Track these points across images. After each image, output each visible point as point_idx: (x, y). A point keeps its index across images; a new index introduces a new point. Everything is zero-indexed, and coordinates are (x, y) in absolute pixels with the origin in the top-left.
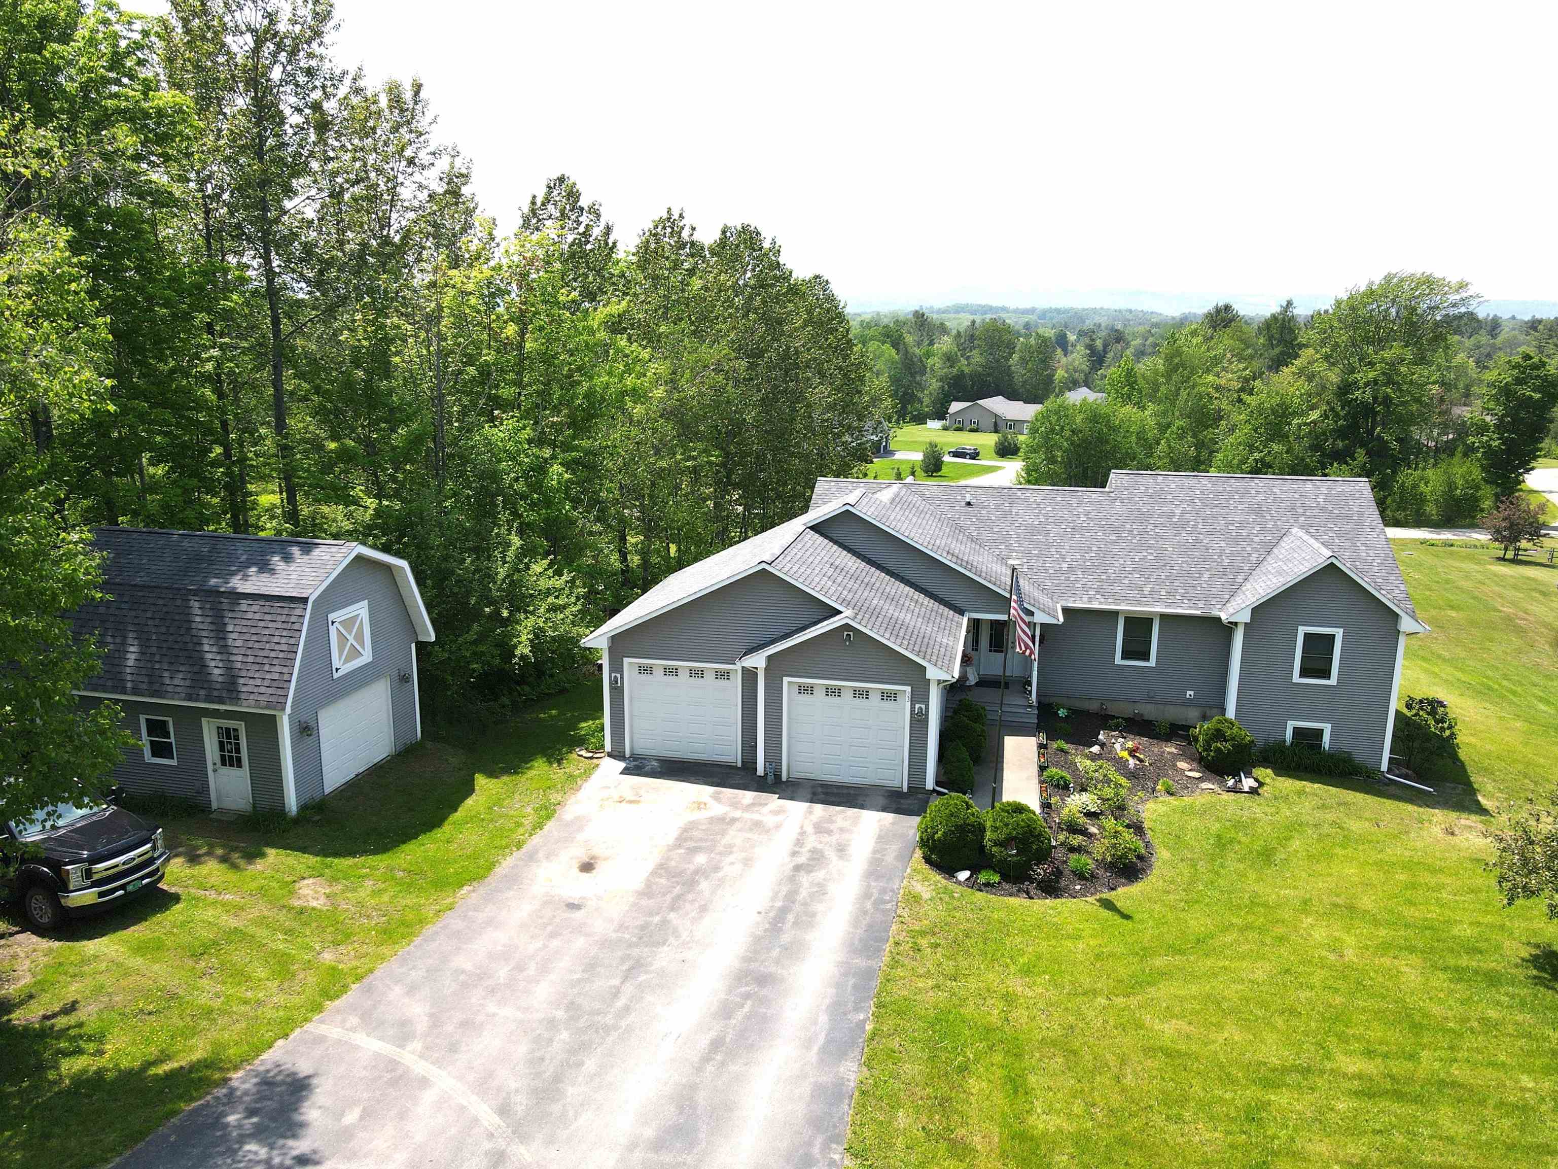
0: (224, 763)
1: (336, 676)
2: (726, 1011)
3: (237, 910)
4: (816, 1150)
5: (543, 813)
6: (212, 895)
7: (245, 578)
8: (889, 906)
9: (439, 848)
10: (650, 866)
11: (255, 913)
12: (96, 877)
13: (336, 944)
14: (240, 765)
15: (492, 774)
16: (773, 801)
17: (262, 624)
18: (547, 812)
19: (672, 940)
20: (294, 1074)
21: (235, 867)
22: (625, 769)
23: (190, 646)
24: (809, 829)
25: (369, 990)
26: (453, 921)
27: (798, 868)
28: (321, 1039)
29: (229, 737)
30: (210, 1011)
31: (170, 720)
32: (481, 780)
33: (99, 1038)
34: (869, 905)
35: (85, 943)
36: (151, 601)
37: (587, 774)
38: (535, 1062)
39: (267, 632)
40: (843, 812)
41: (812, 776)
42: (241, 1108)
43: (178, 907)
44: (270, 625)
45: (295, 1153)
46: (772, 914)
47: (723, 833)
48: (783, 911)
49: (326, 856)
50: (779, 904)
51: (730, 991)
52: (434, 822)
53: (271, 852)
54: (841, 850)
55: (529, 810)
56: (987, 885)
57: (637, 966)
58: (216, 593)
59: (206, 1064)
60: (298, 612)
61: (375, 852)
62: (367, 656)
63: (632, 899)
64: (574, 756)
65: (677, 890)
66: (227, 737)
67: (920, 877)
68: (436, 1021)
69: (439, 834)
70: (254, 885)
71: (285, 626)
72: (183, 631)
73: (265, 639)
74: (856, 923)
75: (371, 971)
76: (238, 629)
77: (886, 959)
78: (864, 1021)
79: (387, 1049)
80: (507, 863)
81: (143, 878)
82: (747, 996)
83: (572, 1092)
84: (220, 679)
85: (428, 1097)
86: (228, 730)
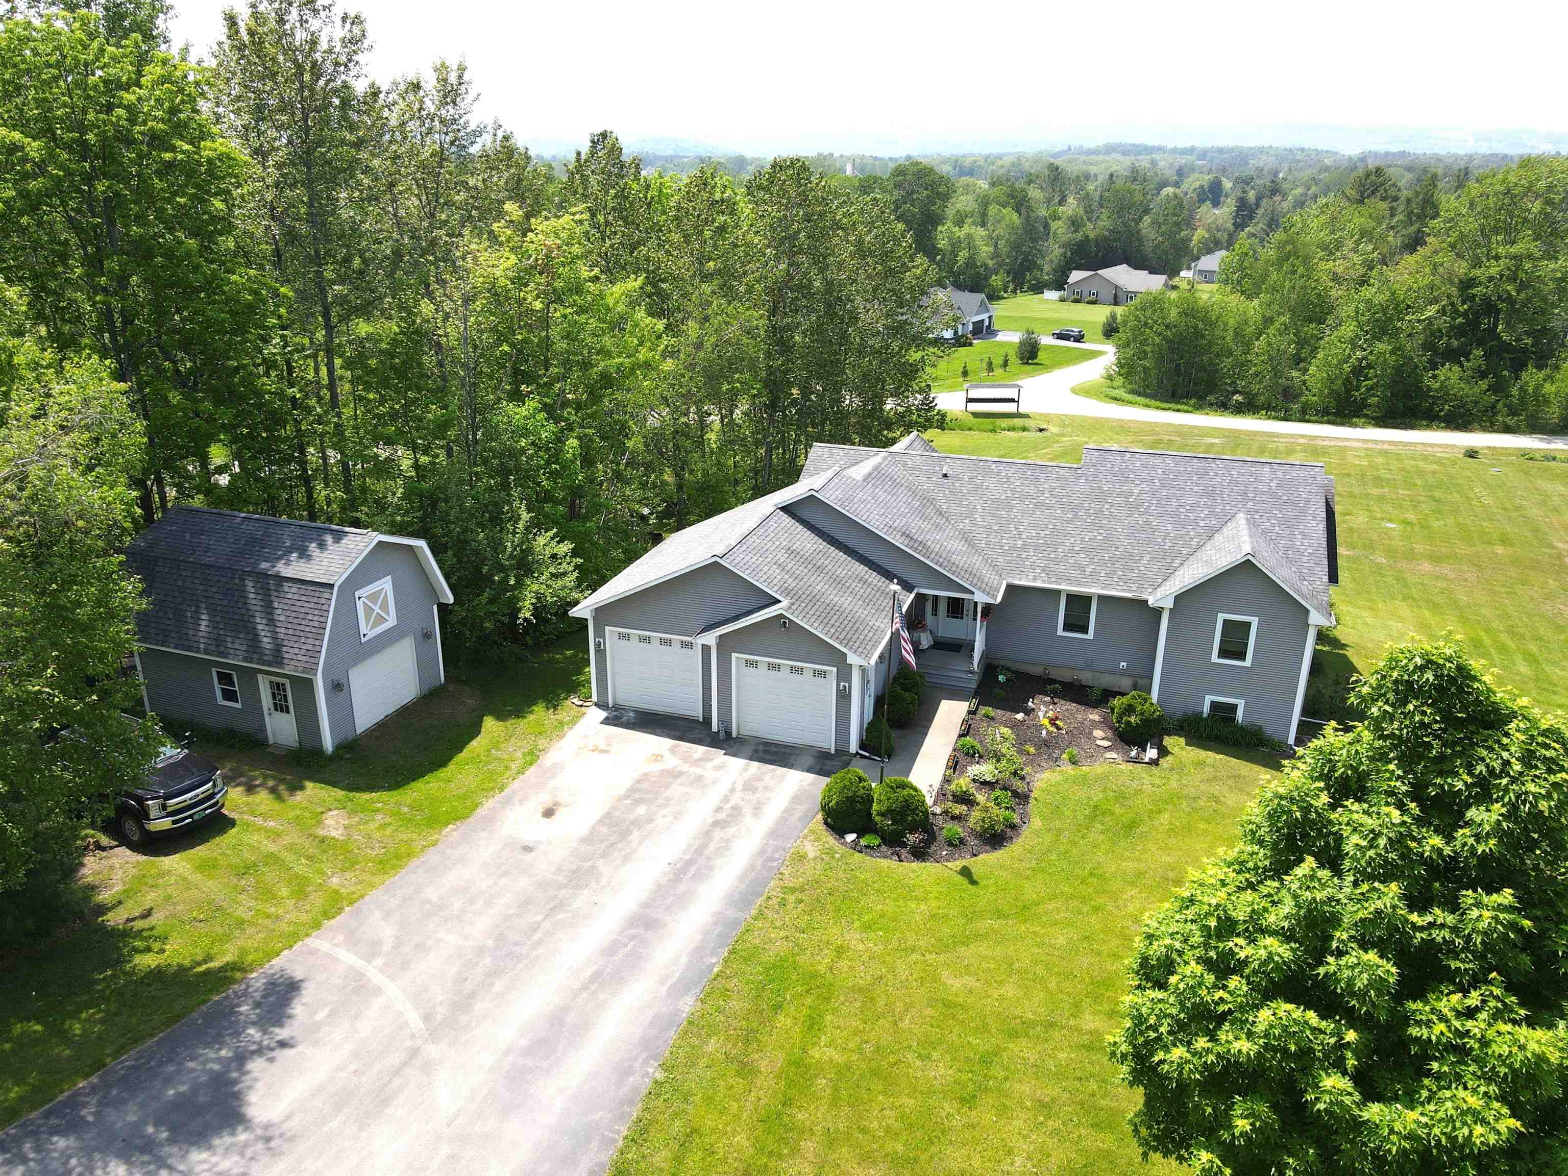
0: (276, 709)
1: (363, 640)
2: (611, 950)
3: (275, 835)
4: (637, 1065)
5: (528, 758)
6: (260, 822)
7: (287, 564)
8: (775, 864)
9: (440, 787)
10: (599, 813)
11: (287, 840)
12: (169, 810)
13: (343, 870)
14: (288, 712)
15: (501, 716)
16: (719, 756)
17: (299, 603)
18: (532, 757)
19: (593, 884)
20: (291, 978)
21: (279, 798)
22: (607, 719)
23: (246, 618)
24: (739, 786)
25: (358, 912)
26: (433, 857)
27: (716, 824)
28: (314, 952)
29: (279, 689)
30: (243, 922)
31: (234, 673)
32: (489, 723)
33: (164, 939)
34: (759, 863)
35: (162, 858)
36: (217, 578)
37: (574, 721)
38: (461, 979)
39: (303, 610)
40: (774, 770)
41: (758, 734)
42: (250, 1001)
43: (233, 831)
44: (306, 605)
45: (279, 1038)
46: (678, 866)
47: (668, 786)
48: (689, 863)
49: (350, 790)
50: (688, 857)
51: (620, 934)
52: (441, 762)
53: (309, 785)
54: (757, 809)
55: (519, 754)
56: (867, 847)
57: (561, 905)
58: (265, 575)
59: (233, 967)
60: (326, 595)
61: (390, 788)
62: (392, 621)
63: (575, 845)
64: (568, 703)
65: (612, 839)
66: (277, 689)
67: (812, 838)
68: (398, 943)
69: (443, 773)
70: (291, 815)
71: (316, 606)
72: (240, 605)
73: (301, 616)
74: (741, 879)
75: (362, 897)
76: (281, 606)
77: (754, 912)
78: (715, 964)
79: (360, 963)
80: (489, 804)
81: (205, 809)
82: (632, 938)
83: (479, 1006)
84: (268, 646)
85: (378, 1003)
86: (278, 684)
